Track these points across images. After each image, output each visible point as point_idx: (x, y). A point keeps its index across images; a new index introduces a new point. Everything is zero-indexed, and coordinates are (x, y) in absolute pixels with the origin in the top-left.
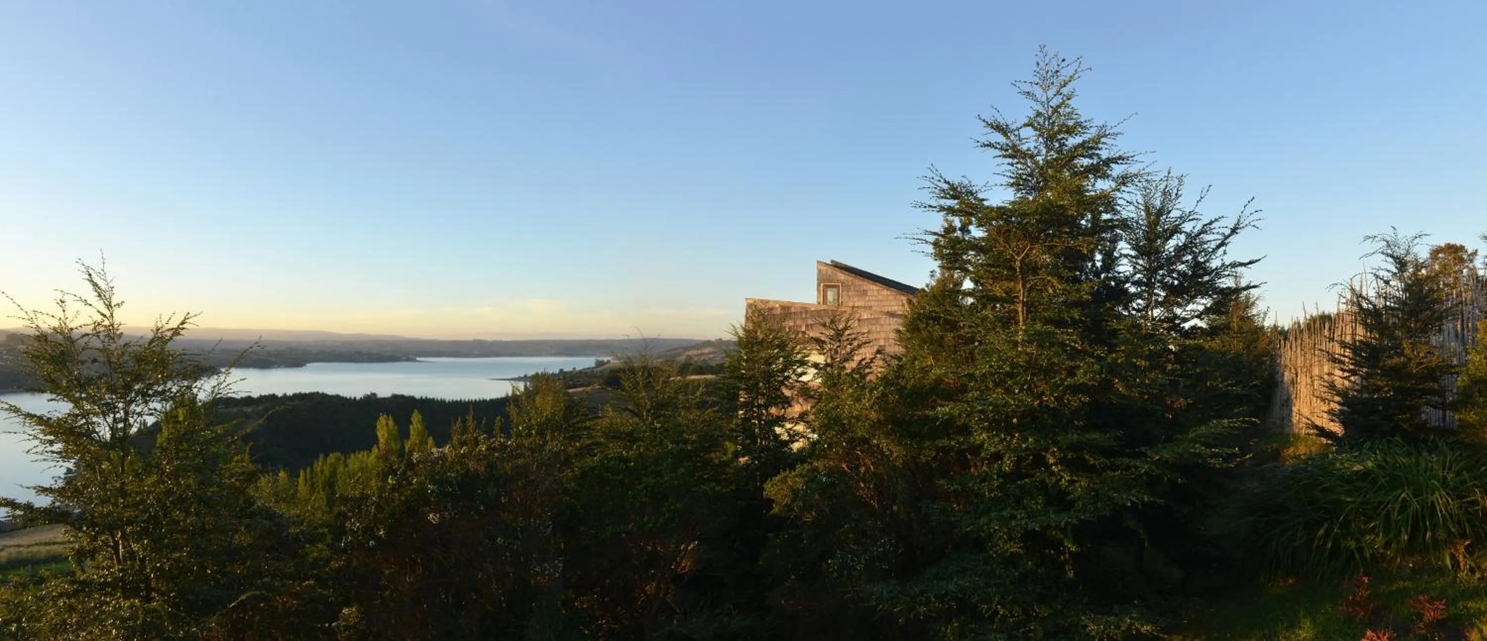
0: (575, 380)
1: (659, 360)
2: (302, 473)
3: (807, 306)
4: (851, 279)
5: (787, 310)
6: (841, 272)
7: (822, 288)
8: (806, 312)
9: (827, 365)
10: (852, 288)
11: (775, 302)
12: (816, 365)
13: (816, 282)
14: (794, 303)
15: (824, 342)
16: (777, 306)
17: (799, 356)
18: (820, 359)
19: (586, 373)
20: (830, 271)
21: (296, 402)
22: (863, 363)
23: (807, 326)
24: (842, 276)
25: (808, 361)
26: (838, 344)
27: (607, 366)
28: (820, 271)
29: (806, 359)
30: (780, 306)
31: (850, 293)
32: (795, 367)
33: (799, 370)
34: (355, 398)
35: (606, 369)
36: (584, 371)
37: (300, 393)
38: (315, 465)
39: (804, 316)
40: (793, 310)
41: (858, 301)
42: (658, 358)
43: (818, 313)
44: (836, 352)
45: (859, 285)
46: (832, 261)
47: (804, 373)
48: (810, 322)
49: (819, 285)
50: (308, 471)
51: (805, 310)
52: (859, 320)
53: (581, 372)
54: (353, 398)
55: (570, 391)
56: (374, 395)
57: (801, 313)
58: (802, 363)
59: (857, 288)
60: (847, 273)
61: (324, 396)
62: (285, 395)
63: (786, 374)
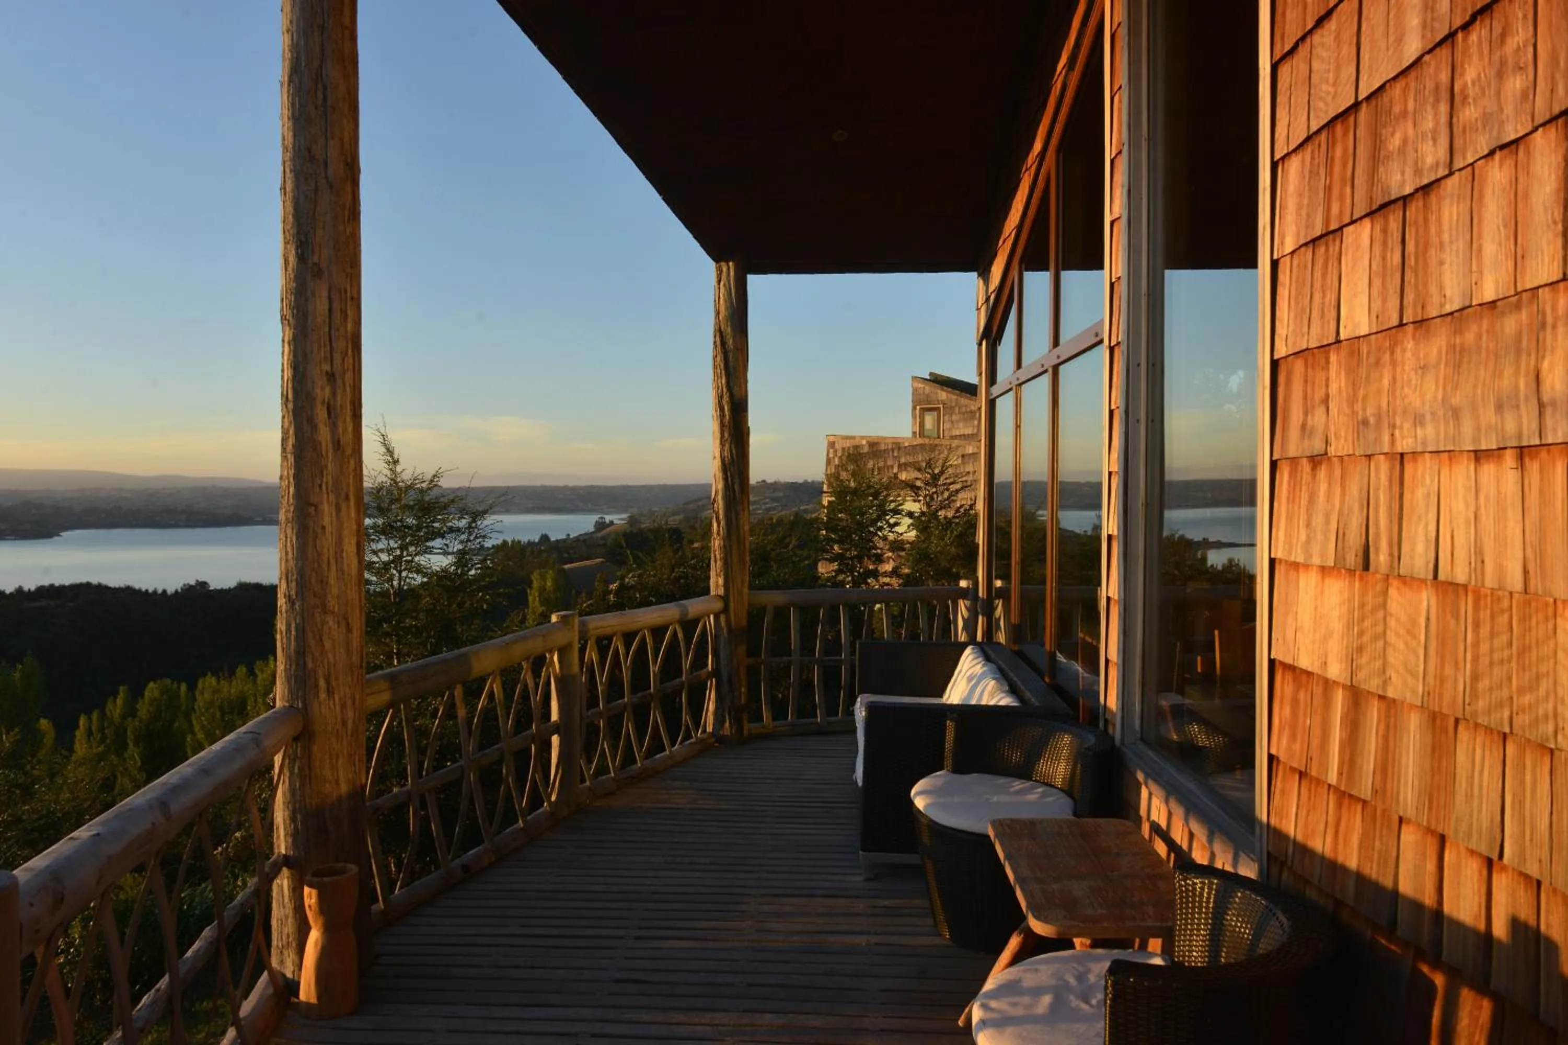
0: (571, 551)
1: (677, 518)
2: (82, 721)
3: (900, 441)
4: (955, 397)
5: (876, 448)
6: (943, 390)
7: (917, 412)
8: (899, 448)
9: (923, 513)
10: (957, 409)
11: (862, 438)
12: (910, 514)
13: (910, 405)
14: (885, 438)
15: (919, 488)
16: (864, 442)
17: (893, 506)
18: (915, 507)
19: (585, 541)
20: (928, 388)
21: (43, 603)
22: (962, 510)
23: (900, 466)
24: (943, 395)
25: (902, 510)
26: (934, 490)
27: (608, 529)
28: (915, 390)
29: (900, 508)
30: (868, 442)
31: (954, 417)
32: (888, 517)
33: (892, 521)
34: (164, 591)
35: (609, 535)
36: (581, 538)
37: (52, 586)
38: (109, 706)
39: (896, 454)
40: (883, 447)
41: (965, 427)
42: (674, 514)
43: (913, 449)
44: (932, 499)
45: (966, 406)
46: (931, 374)
47: (896, 524)
48: (903, 460)
49: (914, 408)
50: (95, 716)
51: (897, 446)
52: (963, 456)
53: (577, 539)
54: (160, 591)
55: (566, 567)
56: (203, 585)
57: (893, 450)
58: (896, 512)
59: (964, 409)
60: (950, 389)
61: (101, 590)
62: (20, 591)
63: (879, 524)
